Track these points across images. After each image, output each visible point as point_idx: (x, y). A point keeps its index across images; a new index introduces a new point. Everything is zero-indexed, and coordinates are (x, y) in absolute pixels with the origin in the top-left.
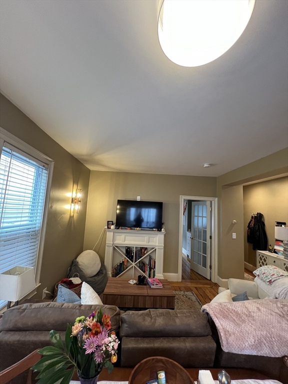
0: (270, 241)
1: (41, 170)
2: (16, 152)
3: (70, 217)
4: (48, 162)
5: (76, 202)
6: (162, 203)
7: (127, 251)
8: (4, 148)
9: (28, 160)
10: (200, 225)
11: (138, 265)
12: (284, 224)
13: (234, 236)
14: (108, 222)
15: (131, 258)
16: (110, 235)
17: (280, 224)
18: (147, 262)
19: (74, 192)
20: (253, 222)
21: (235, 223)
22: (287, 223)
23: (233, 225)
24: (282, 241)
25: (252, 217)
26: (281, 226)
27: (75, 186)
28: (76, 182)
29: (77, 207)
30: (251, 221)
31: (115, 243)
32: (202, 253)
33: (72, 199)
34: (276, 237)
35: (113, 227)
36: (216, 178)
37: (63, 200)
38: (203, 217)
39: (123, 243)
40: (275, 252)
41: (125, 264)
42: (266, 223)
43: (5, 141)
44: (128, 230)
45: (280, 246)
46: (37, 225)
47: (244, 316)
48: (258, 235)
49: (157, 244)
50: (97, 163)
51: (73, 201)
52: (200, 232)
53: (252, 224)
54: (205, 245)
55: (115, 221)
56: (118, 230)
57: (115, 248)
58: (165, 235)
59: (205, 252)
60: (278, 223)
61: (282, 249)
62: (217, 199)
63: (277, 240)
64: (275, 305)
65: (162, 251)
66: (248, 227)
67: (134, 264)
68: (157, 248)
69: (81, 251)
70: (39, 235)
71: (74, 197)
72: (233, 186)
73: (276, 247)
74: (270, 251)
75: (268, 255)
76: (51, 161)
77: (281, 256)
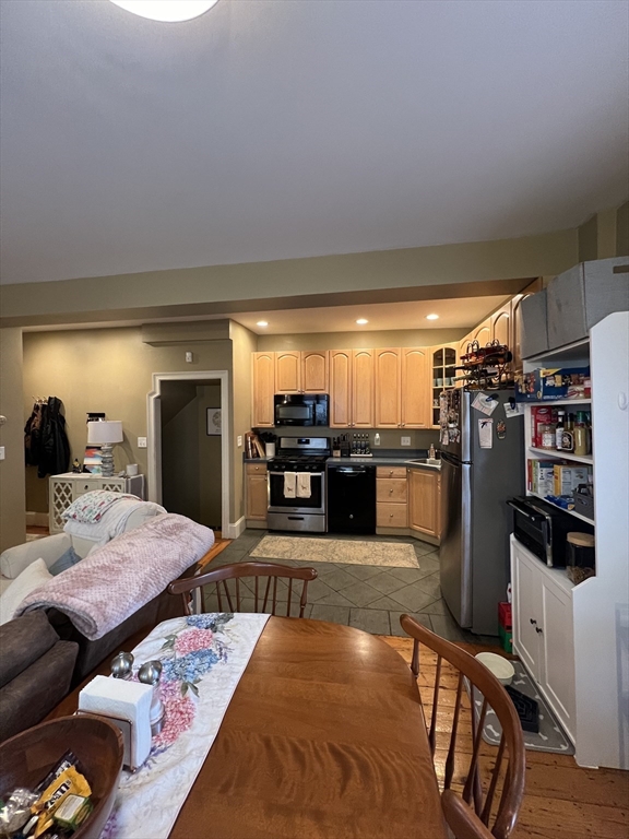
0: (77, 452)
12: (102, 415)
17: (94, 416)
20: (38, 420)
21: (3, 422)
22: (106, 415)
24: (99, 448)
25: (36, 408)
26: (97, 420)
30: (34, 415)
34: (90, 442)
42: (67, 417)
45: (94, 456)
47: (117, 565)
48: (51, 444)
53: (37, 423)
60: (91, 415)
61: (97, 461)
63: (88, 448)
64: (146, 530)
66: (27, 429)
73: (87, 461)
74: (76, 470)
75: (73, 480)
77: (98, 475)
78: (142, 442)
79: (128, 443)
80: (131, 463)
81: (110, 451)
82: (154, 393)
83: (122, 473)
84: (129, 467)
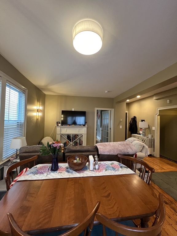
0: (139, 129)
1: (21, 93)
2: (12, 85)
3: (37, 119)
4: (25, 90)
5: (39, 111)
6: (85, 112)
7: (68, 137)
8: (7, 84)
9: (16, 89)
10: (106, 123)
11: (74, 143)
12: (144, 120)
13: (121, 127)
14: (57, 122)
15: (70, 140)
16: (58, 129)
17: (142, 121)
18: (78, 141)
19: (38, 106)
21: (121, 121)
23: (121, 122)
24: (142, 129)
25: (132, 119)
27: (38, 103)
28: (38, 101)
29: (40, 114)
31: (61, 133)
32: (106, 137)
33: (37, 110)
35: (60, 125)
36: (113, 98)
37: (33, 111)
38: (107, 119)
39: (66, 133)
40: (140, 134)
41: (67, 143)
43: (7, 80)
44: (68, 126)
45: (141, 131)
46: (22, 121)
49: (83, 133)
50: (49, 90)
51: (38, 111)
52: (105, 127)
54: (108, 133)
55: (61, 122)
56: (62, 126)
57: (62, 136)
58: (87, 128)
59: (107, 136)
62: (113, 109)
65: (86, 135)
66: (130, 123)
67: (71, 143)
68: (83, 134)
69: (43, 138)
70: (24, 126)
71: (38, 108)
72: (121, 102)
74: (138, 134)
75: (136, 136)
76: (26, 90)
77: (141, 136)
78: (153, 128)
79: (150, 128)
80: (151, 134)
81: (145, 130)
82: (157, 114)
83: (147, 136)
84: (149, 135)
